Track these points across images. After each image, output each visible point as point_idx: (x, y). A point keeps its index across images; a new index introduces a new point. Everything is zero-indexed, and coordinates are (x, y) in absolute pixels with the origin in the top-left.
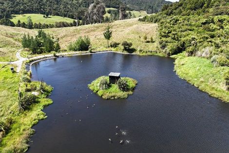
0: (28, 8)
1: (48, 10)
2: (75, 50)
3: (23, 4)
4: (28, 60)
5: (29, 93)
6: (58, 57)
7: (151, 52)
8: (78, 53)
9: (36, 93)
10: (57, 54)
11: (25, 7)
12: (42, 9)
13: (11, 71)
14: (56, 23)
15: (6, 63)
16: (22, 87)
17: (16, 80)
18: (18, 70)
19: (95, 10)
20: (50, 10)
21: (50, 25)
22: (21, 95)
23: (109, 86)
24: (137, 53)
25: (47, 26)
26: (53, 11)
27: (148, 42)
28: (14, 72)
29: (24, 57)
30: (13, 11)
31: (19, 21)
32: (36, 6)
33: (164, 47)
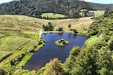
0: (48, 11)
1: (55, 11)
2: (57, 31)
3: (46, 9)
4: (43, 33)
5: (41, 42)
6: (51, 33)
7: (84, 34)
8: (58, 32)
9: (42, 42)
10: (51, 32)
11: (47, 10)
12: (53, 11)
13: (38, 36)
14: (57, 17)
15: (37, 33)
16: (40, 40)
17: (39, 38)
18: (40, 36)
19: (72, 14)
20: (56, 11)
21: (55, 18)
22: (39, 41)
23: (60, 42)
24: (79, 34)
25: (54, 19)
26: (57, 12)
27: (85, 30)
28: (39, 36)
29: (42, 32)
30: (42, 12)
31: (44, 16)
32: (51, 10)
33: (89, 32)
